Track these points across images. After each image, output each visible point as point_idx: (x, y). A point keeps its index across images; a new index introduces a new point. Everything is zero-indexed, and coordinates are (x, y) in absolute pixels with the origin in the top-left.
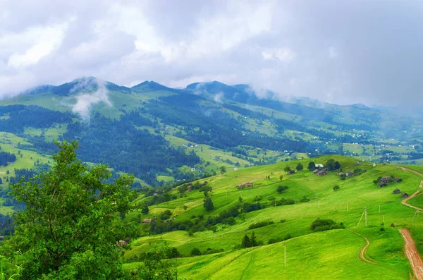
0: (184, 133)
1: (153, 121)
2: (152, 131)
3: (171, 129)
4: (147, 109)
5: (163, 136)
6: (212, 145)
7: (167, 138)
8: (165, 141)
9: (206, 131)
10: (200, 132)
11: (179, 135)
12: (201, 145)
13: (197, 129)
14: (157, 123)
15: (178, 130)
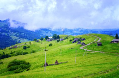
0: (18, 35)
1: (7, 31)
2: (6, 34)
3: (13, 33)
4: (6, 27)
5: (10, 36)
6: (27, 39)
7: (11, 37)
8: (10, 37)
9: (27, 34)
10: (24, 34)
11: (16, 36)
12: (23, 39)
13: (23, 34)
14: (8, 32)
15: (16, 34)
